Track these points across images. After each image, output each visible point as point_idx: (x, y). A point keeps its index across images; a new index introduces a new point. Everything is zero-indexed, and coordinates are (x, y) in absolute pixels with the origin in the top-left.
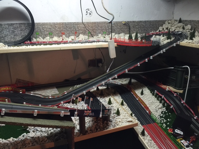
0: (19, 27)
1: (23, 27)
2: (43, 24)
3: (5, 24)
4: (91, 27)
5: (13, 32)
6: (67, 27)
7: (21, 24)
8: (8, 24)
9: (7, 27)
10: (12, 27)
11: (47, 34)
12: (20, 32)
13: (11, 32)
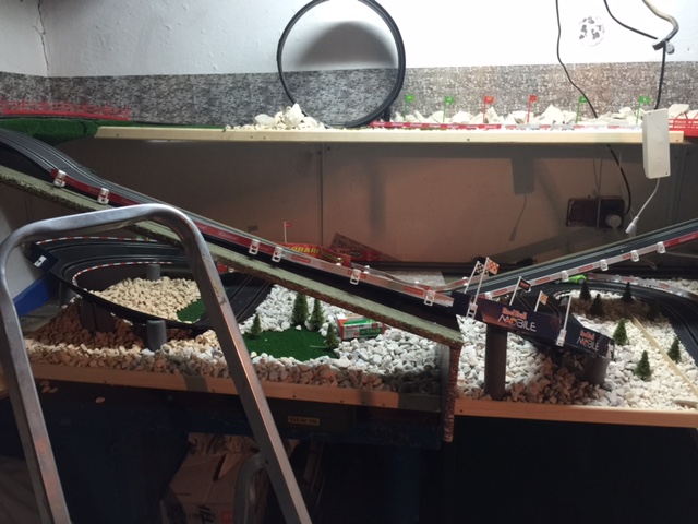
0: (362, 80)
1: (374, 81)
2: (432, 73)
3: (327, 72)
4: (596, 82)
5: (347, 94)
6: (506, 80)
7: (370, 71)
8: (335, 72)
9: (333, 80)
10: (344, 82)
11: (439, 104)
12: (362, 96)
13: (339, 95)
